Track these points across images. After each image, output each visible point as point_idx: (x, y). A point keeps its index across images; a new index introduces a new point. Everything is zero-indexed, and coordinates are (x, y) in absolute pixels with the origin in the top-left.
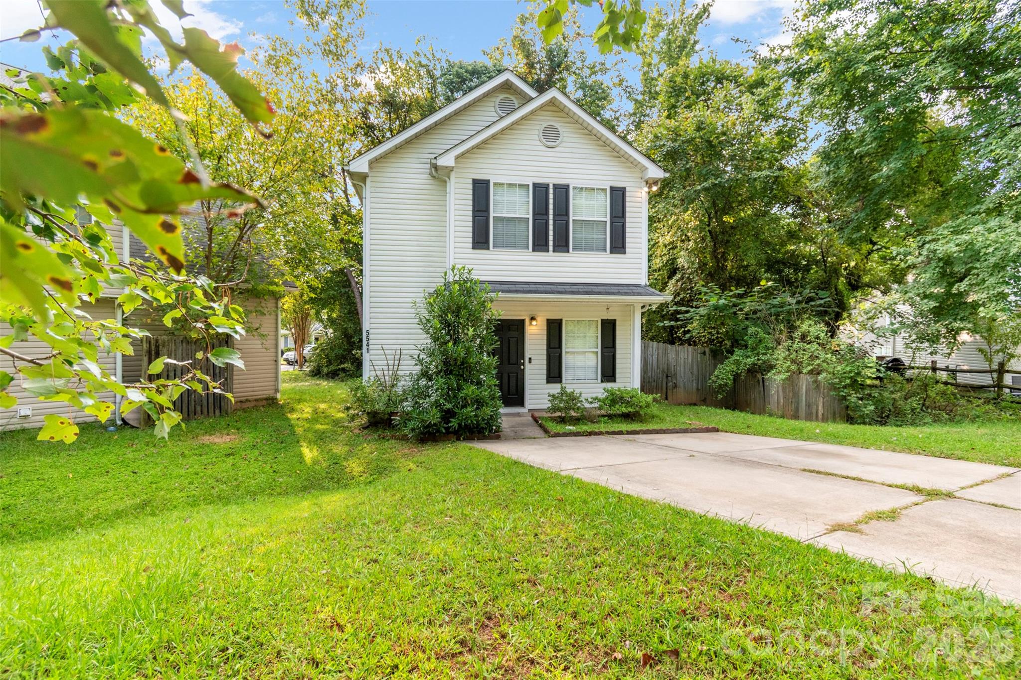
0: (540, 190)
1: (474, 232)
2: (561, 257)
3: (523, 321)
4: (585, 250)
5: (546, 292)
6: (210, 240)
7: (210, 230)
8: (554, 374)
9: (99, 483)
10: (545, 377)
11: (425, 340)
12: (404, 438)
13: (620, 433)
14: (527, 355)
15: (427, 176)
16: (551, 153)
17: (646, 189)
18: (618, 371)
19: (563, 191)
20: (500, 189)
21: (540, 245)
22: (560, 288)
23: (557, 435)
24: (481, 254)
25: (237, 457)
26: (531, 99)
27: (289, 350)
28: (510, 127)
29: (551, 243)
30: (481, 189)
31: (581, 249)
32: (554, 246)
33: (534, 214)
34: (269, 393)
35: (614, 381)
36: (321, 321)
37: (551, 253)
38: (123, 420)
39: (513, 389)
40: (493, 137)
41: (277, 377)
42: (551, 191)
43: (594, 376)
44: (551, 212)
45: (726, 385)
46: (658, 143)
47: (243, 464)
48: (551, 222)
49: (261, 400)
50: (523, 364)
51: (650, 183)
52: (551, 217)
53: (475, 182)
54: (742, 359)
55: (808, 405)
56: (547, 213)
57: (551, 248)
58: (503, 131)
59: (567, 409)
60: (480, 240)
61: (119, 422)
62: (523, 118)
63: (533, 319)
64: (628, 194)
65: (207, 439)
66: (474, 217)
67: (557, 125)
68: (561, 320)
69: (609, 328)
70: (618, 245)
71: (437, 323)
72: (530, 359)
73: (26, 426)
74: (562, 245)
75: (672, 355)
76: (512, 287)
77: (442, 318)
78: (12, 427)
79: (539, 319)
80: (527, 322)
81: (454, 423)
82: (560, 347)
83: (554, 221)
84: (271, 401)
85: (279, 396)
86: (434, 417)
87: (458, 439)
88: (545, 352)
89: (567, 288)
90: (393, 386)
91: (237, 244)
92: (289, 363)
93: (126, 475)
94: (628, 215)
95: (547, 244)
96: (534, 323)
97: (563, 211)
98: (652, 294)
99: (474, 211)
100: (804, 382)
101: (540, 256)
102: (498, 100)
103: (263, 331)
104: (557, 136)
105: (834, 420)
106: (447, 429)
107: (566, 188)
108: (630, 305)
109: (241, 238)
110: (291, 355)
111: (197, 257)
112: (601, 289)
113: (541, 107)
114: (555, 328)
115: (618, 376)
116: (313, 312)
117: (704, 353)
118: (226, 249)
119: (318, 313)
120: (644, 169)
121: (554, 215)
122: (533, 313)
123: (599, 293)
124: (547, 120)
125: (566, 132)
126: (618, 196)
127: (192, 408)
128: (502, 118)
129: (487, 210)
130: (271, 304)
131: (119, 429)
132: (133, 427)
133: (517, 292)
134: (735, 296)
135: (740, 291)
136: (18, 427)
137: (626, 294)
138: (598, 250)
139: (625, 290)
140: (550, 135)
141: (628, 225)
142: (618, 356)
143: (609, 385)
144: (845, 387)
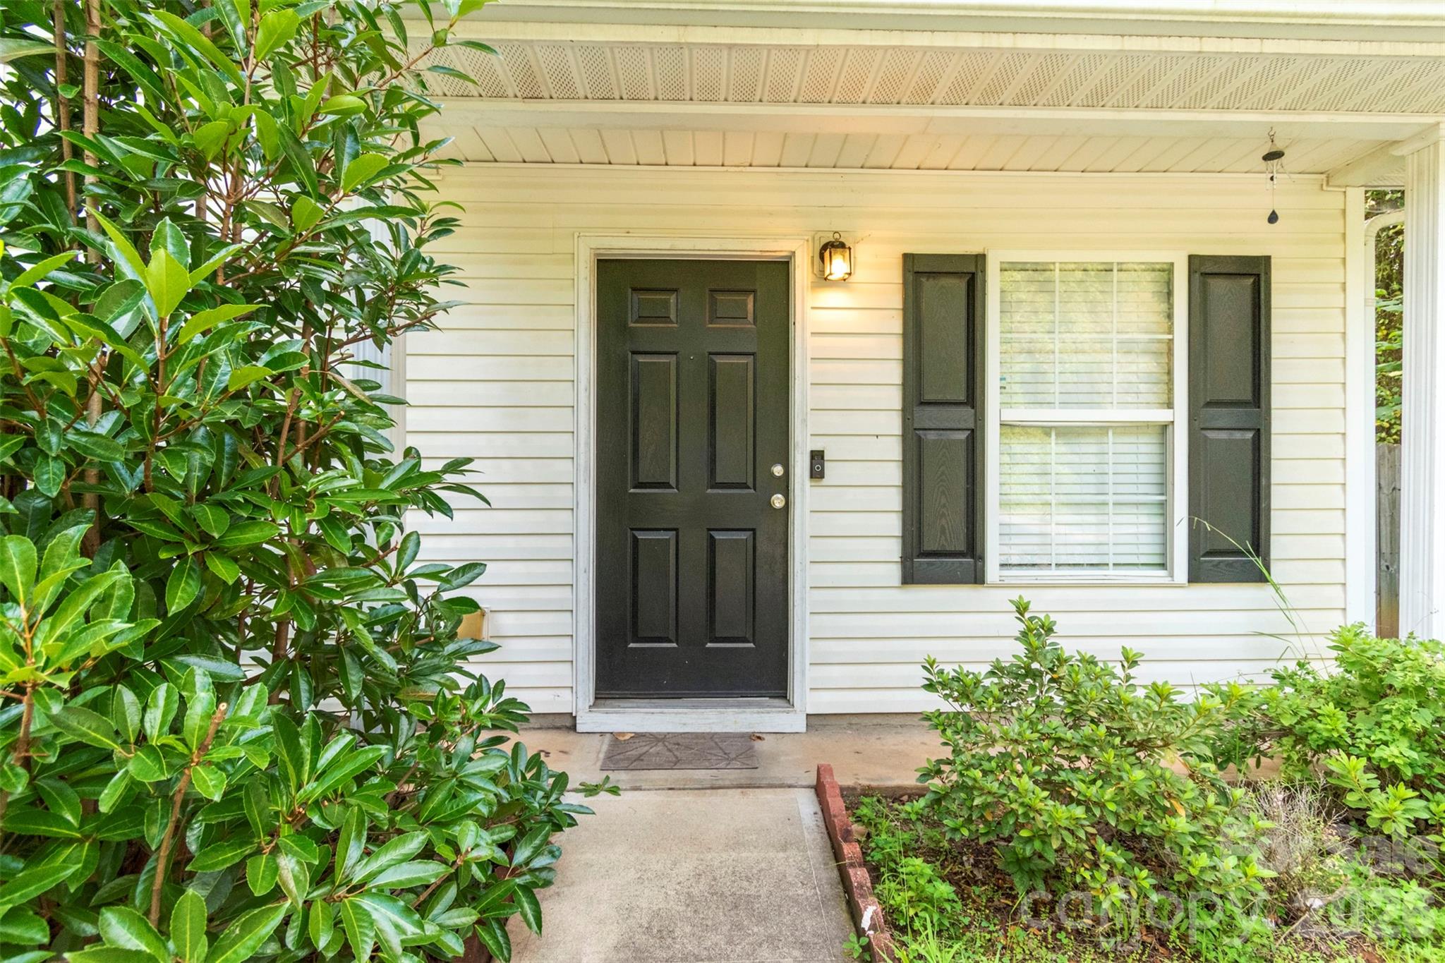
3: (781, 268)
8: (943, 536)
10: (894, 550)
14: (801, 447)
35: (1263, 577)
43: (1149, 551)
50: (784, 485)
63: (833, 246)
68: (980, 259)
72: (817, 457)
79: (862, 253)
80: (802, 274)
82: (973, 396)
88: (894, 424)
96: (838, 266)
114: (944, 302)
115: (1278, 547)
122: (828, 227)
142: (1280, 447)
143: (1233, 600)
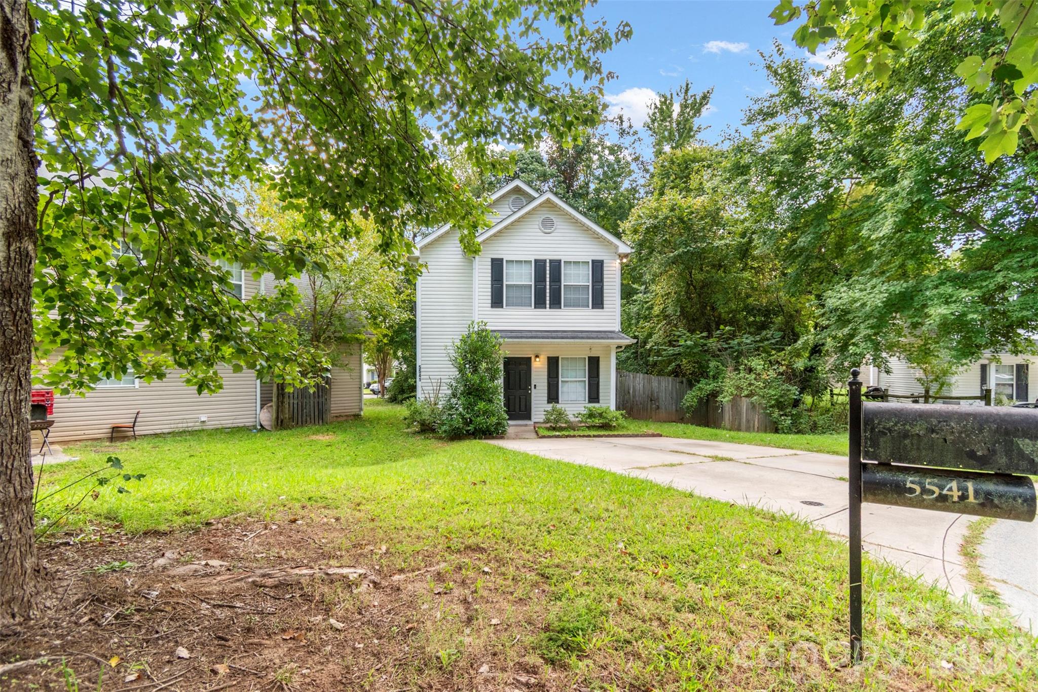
0: (540, 265)
1: (492, 296)
2: (555, 312)
3: (530, 358)
4: (574, 306)
5: (543, 338)
6: (315, 304)
7: (316, 298)
8: (553, 396)
9: (255, 457)
10: (546, 398)
11: (455, 373)
12: (441, 438)
13: (589, 436)
14: (533, 384)
15: (460, 256)
16: (548, 237)
17: (619, 261)
18: (601, 395)
19: (556, 265)
20: (510, 265)
21: (540, 303)
22: (554, 334)
23: (543, 437)
24: (498, 311)
25: (334, 447)
26: (534, 198)
27: (375, 382)
28: (518, 221)
29: (548, 302)
30: (497, 266)
31: (570, 306)
32: (550, 304)
33: (535, 282)
34: (356, 411)
35: (598, 402)
36: (398, 359)
37: (548, 309)
38: (261, 425)
39: (523, 408)
40: (506, 228)
41: (361, 400)
42: (548, 265)
43: (583, 398)
44: (548, 280)
45: (692, 406)
46: (640, 221)
47: (337, 451)
48: (548, 287)
49: (350, 416)
50: (530, 390)
51: (621, 256)
52: (548, 283)
53: (493, 260)
54: (706, 386)
55: (748, 421)
56: (545, 281)
57: (548, 306)
58: (512, 224)
59: (557, 421)
60: (497, 301)
61: (259, 427)
62: (528, 213)
63: (537, 356)
64: (605, 265)
65: (314, 437)
66: (492, 285)
67: (552, 217)
68: (557, 357)
69: (594, 363)
70: (598, 302)
71: (460, 360)
72: (535, 386)
73: (205, 428)
74: (556, 303)
75: (655, 384)
76: (519, 334)
77: (465, 358)
78: (197, 428)
79: (540, 356)
80: (533, 359)
81: (471, 428)
82: (557, 377)
83: (550, 286)
84: (357, 416)
85: (362, 413)
86: (458, 422)
87: (475, 438)
88: (546, 381)
89: (559, 334)
90: (435, 404)
91: (333, 306)
92: (374, 392)
93: (268, 454)
94: (605, 280)
95: (545, 304)
96: (538, 359)
97: (556, 277)
98: (623, 338)
99: (492, 281)
100: (745, 403)
101: (540, 312)
102: (511, 199)
103: (351, 366)
104: (553, 225)
105: (765, 431)
106: (467, 431)
107: (559, 262)
108: (608, 347)
109: (335, 302)
110: (375, 386)
111: (306, 315)
112: (584, 335)
113: (540, 205)
114: (553, 363)
115: (601, 398)
116: (392, 352)
117: (682, 382)
118: (326, 310)
119: (395, 353)
120: (617, 247)
121: (550, 282)
122: (536, 353)
123: (582, 338)
124: (544, 214)
125: (558, 222)
126: (598, 267)
127: (304, 419)
128: (515, 212)
129: (501, 280)
130: (356, 347)
131: (260, 431)
132: (267, 430)
133: (521, 337)
134: (703, 338)
135: (705, 334)
136: (200, 428)
137: (602, 338)
138: (583, 306)
139: (602, 335)
140: (547, 224)
141: (605, 287)
142: (601, 384)
143: (591, 405)
144: (771, 407)
